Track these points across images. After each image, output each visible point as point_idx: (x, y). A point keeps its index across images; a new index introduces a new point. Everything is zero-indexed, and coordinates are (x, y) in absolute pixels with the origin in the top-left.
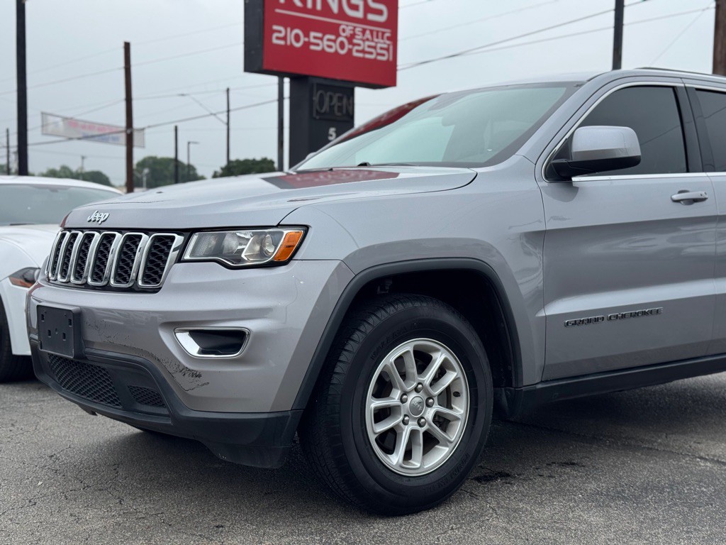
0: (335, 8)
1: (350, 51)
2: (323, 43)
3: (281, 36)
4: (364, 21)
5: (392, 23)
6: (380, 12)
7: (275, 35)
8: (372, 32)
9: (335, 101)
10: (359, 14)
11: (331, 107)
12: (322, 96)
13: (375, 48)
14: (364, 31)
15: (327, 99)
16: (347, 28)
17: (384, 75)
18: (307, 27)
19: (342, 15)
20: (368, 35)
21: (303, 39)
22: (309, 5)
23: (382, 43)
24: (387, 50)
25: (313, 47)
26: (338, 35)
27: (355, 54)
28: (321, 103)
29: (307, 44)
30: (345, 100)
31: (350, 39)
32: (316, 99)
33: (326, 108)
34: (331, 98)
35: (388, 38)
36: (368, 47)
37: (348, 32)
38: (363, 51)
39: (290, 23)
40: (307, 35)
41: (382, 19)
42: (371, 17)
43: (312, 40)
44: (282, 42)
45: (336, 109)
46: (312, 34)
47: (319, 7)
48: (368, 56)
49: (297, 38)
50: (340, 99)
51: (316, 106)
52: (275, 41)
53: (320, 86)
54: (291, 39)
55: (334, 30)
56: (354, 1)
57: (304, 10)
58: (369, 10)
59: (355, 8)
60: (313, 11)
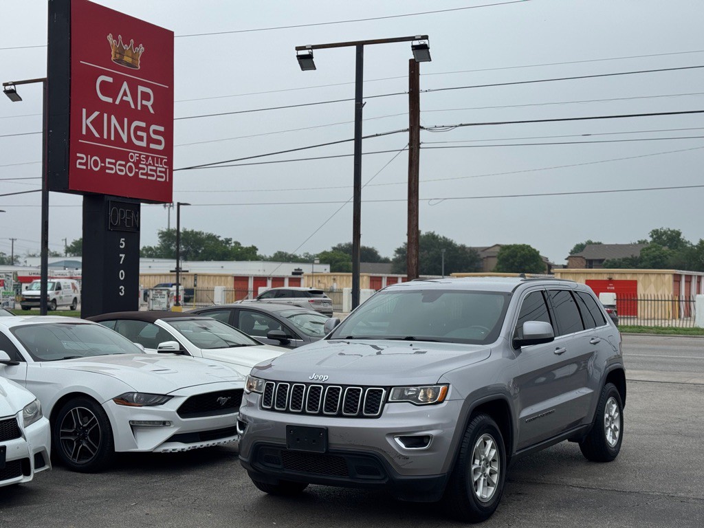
0: (125, 138)
1: (137, 173)
2: (116, 168)
3: (83, 161)
4: (147, 149)
5: (169, 151)
6: (159, 142)
7: (79, 161)
8: (153, 158)
9: (125, 215)
10: (144, 144)
11: (122, 221)
12: (115, 213)
13: (155, 171)
14: (147, 158)
15: (119, 214)
16: (134, 155)
18: (104, 154)
19: (130, 144)
20: (150, 160)
21: (100, 164)
22: (105, 137)
23: (161, 168)
24: (165, 173)
25: (108, 171)
26: (127, 161)
27: (141, 176)
28: (115, 216)
29: (104, 168)
30: (133, 215)
31: (137, 164)
32: (111, 213)
33: (118, 222)
34: (122, 212)
35: (166, 164)
36: (150, 171)
37: (135, 159)
38: (146, 174)
39: (90, 151)
40: (103, 161)
41: (161, 147)
42: (152, 146)
43: (107, 165)
44: (84, 167)
45: (126, 222)
46: (108, 160)
47: (112, 138)
48: (150, 178)
49: (96, 164)
50: (129, 214)
51: (111, 221)
52: (78, 166)
53: (114, 203)
54: (91, 164)
55: (124, 157)
56: (139, 133)
57: (101, 140)
58: (150, 140)
59: (140, 139)
60: (108, 141)
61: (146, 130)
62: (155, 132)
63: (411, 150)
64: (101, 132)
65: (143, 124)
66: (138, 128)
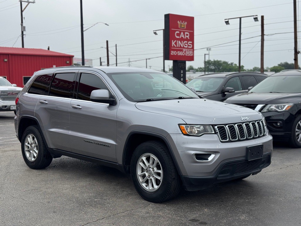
0: (182, 46)
1: (185, 54)
2: (180, 53)
3: (173, 53)
4: (188, 48)
5: (193, 48)
6: (190, 46)
7: (172, 53)
8: (189, 50)
9: (183, 65)
10: (187, 47)
11: (182, 66)
12: (180, 64)
13: (190, 53)
14: (188, 50)
15: (181, 65)
16: (184, 50)
17: (192, 58)
18: (177, 50)
19: (184, 47)
20: (188, 51)
21: (176, 53)
22: (177, 46)
23: (191, 52)
24: (192, 53)
25: (178, 55)
26: (183, 51)
27: (186, 55)
28: (180, 65)
29: (177, 54)
30: (184, 65)
31: (185, 52)
32: (179, 65)
33: (181, 67)
34: (182, 64)
35: (193, 51)
36: (188, 53)
37: (185, 51)
38: (188, 54)
39: (174, 50)
40: (177, 52)
41: (191, 47)
42: (189, 47)
43: (178, 53)
44: (173, 54)
45: (183, 67)
46: (178, 52)
47: (179, 46)
48: (188, 55)
49: (175, 53)
50: (183, 64)
51: (179, 66)
52: (172, 54)
53: (180, 62)
54: (174, 54)
55: (182, 51)
56: (186, 44)
57: (177, 47)
58: (188, 46)
59: (186, 46)
60: (178, 47)
61: (187, 43)
62: (190, 43)
63: (262, 42)
64: (176, 45)
65: (186, 42)
66: (185, 43)
